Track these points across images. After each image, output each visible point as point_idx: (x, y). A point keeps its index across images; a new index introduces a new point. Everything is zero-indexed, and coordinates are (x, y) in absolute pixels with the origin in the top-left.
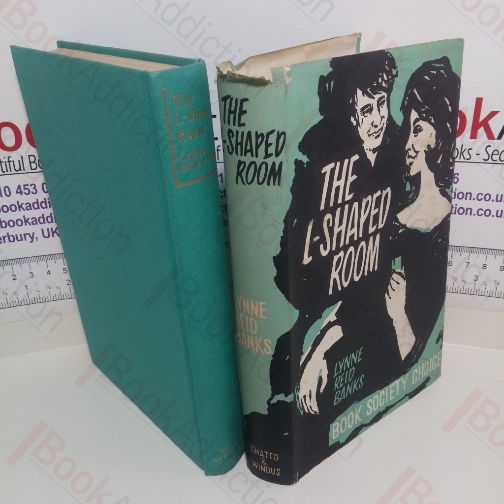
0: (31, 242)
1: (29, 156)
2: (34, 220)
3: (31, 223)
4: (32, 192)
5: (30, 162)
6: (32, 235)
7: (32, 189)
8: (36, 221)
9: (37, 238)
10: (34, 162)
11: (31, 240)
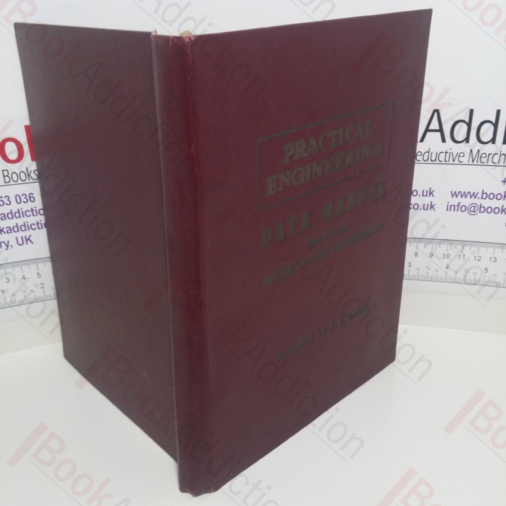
0: (6, 250)
1: (3, 171)
2: (9, 229)
3: (6, 232)
4: (7, 204)
5: (4, 176)
6: (7, 243)
7: (5, 200)
9: (11, 246)
10: (7, 176)
11: (6, 248)
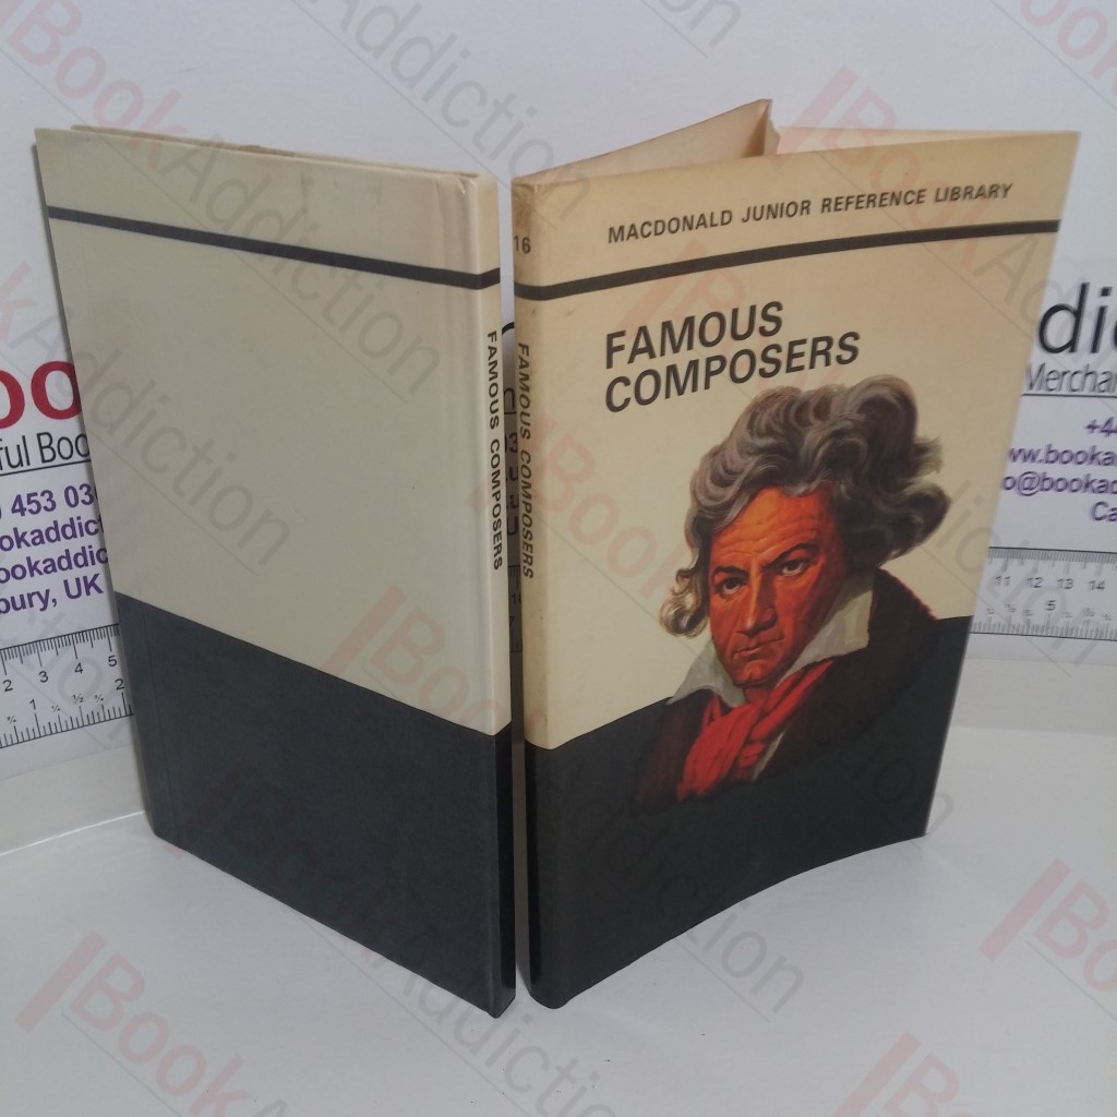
0: (42, 610)
1: (39, 435)
2: (49, 563)
3: (42, 571)
4: (45, 508)
5: (41, 448)
6: (44, 596)
7: (44, 501)
8: (52, 566)
9: (54, 601)
10: (49, 447)
11: (42, 605)
